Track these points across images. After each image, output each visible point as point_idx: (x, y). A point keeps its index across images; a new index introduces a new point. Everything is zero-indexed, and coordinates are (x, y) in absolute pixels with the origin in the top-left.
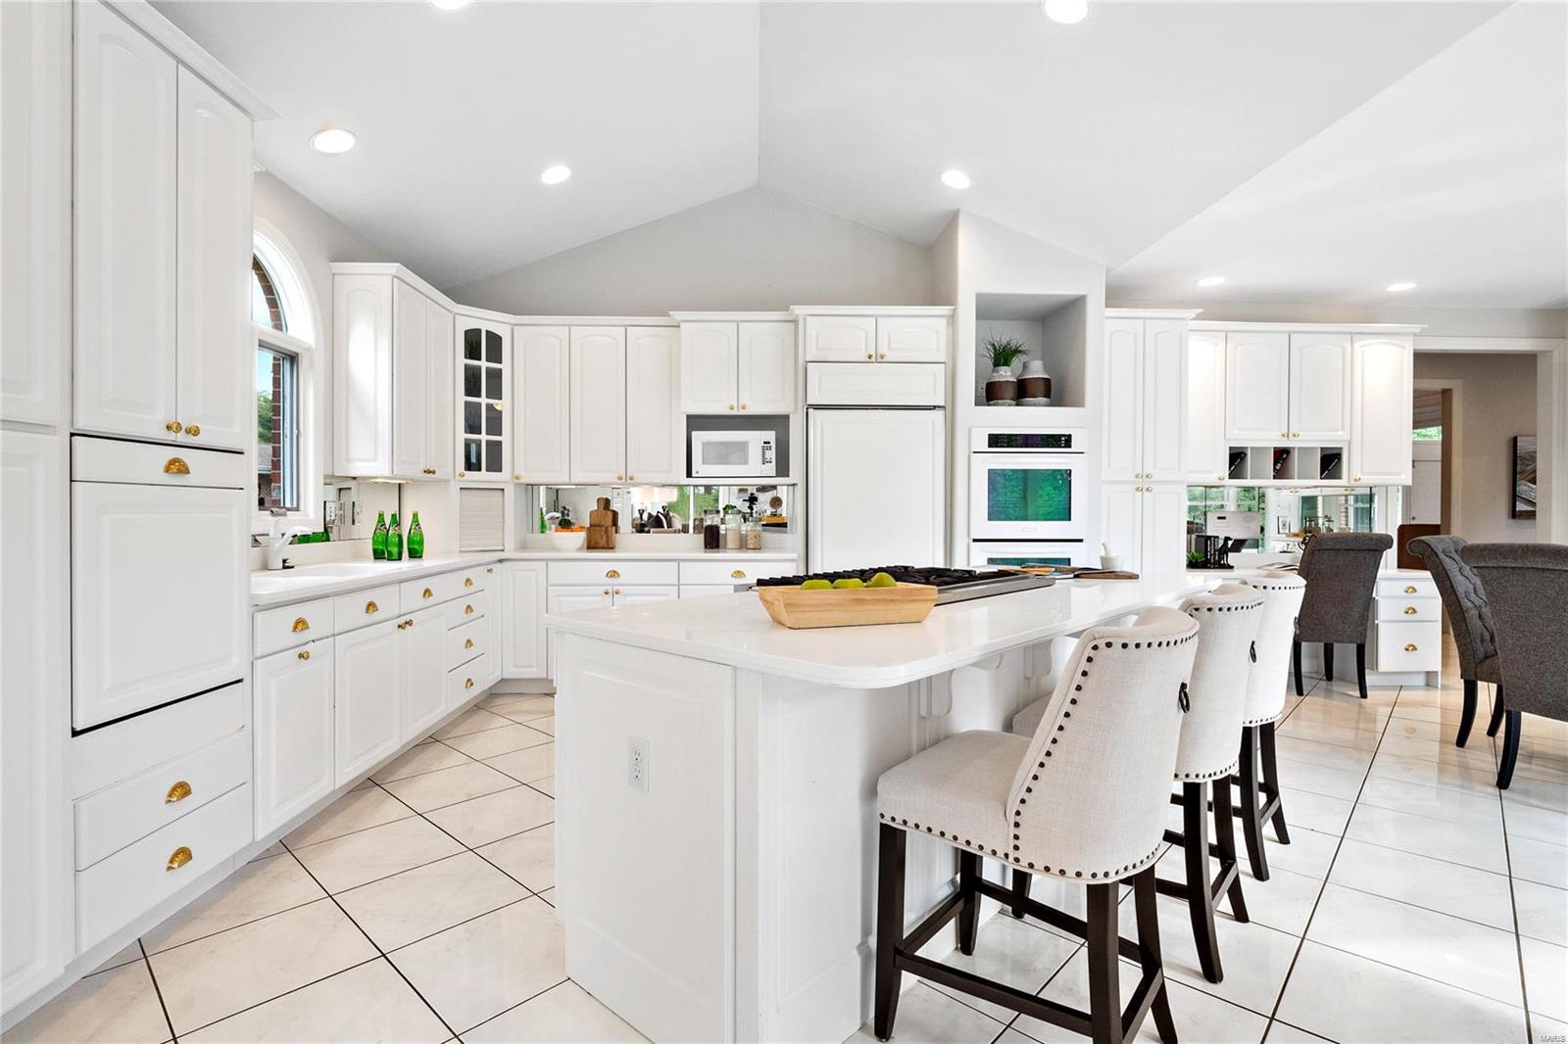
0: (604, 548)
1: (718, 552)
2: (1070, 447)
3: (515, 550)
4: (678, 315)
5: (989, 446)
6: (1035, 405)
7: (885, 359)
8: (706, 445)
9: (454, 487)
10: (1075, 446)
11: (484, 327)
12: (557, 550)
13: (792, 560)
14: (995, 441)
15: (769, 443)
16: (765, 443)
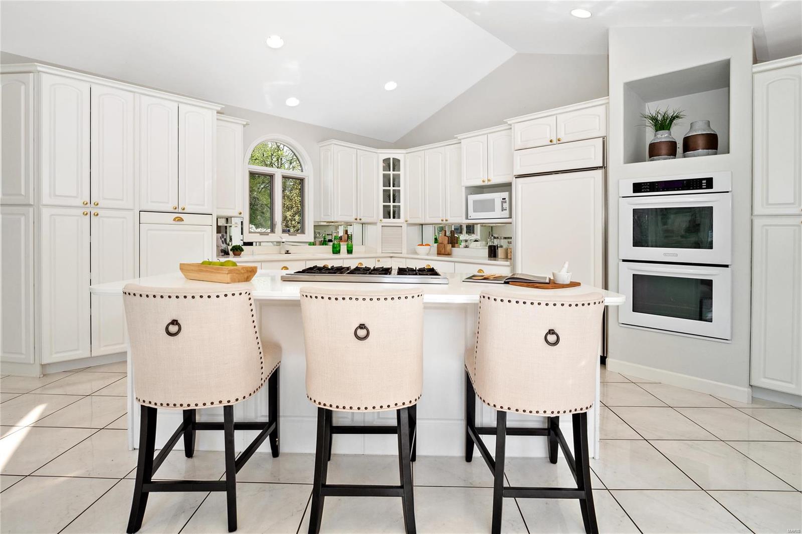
0: (443, 254)
1: (495, 260)
2: (711, 187)
3: (407, 253)
4: (460, 136)
5: (634, 192)
6: (695, 156)
7: (561, 142)
8: (475, 202)
9: (379, 225)
10: (716, 187)
11: (392, 156)
12: (418, 254)
13: (508, 266)
14: (638, 188)
15: (505, 199)
16: (503, 199)
